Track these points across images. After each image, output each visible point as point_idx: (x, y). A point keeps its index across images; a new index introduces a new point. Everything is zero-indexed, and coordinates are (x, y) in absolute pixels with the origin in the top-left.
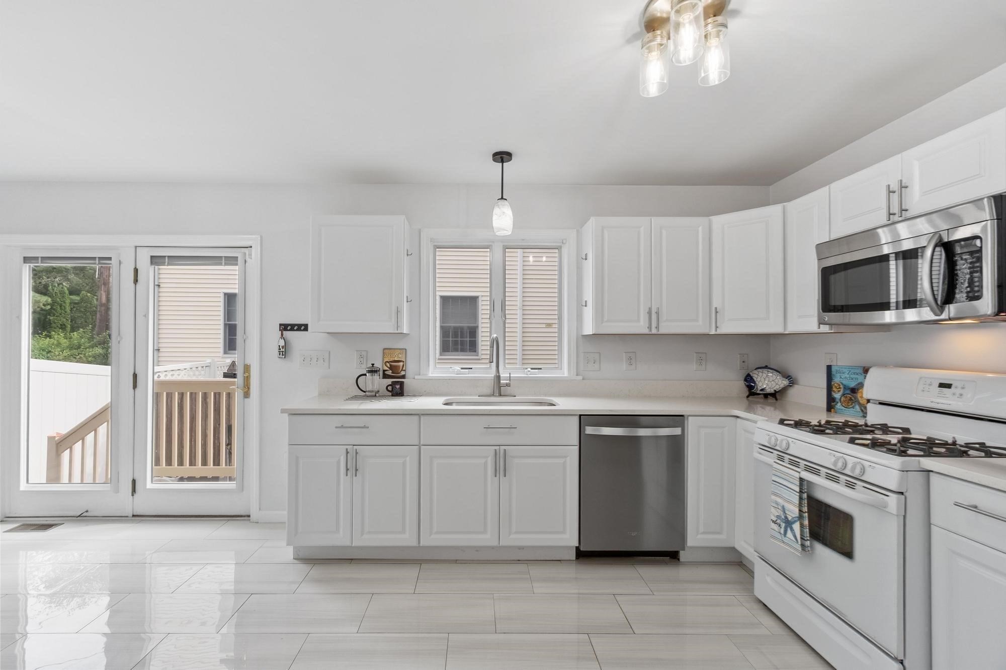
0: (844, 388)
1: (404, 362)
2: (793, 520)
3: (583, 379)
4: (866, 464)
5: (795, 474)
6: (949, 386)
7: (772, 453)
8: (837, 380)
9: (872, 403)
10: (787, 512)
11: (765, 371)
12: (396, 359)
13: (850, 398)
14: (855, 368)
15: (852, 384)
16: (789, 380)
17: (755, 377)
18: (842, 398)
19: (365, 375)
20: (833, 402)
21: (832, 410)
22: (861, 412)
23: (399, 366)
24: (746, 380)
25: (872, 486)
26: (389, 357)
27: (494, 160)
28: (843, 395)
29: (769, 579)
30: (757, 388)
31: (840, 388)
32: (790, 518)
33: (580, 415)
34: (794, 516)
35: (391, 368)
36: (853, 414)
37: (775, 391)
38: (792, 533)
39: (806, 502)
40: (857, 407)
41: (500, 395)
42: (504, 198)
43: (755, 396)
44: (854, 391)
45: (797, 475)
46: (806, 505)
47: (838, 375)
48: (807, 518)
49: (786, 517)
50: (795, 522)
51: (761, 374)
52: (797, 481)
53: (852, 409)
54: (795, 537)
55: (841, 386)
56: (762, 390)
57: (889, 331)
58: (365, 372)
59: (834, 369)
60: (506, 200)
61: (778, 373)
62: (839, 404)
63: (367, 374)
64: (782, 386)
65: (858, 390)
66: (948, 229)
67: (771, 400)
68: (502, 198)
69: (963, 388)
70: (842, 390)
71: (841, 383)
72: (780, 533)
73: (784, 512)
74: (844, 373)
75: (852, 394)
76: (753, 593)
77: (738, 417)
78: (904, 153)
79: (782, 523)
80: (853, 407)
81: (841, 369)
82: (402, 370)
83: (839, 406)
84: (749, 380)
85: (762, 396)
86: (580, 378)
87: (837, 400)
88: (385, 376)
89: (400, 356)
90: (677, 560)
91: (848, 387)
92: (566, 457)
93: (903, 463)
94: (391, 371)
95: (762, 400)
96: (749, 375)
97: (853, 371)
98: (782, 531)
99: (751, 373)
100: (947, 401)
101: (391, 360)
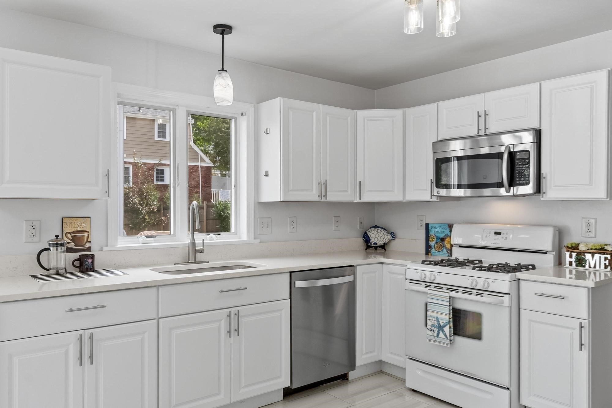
0: (437, 238)
1: (88, 232)
2: (444, 325)
3: (260, 242)
4: (490, 281)
5: (445, 294)
6: (499, 233)
7: (421, 284)
8: (432, 233)
9: (455, 247)
10: (440, 321)
11: (376, 229)
12: (79, 229)
13: (441, 244)
14: (443, 224)
15: (442, 236)
16: (391, 235)
17: (369, 234)
18: (436, 245)
19: (48, 249)
20: (430, 248)
21: (429, 253)
22: (447, 253)
23: (83, 237)
24: (364, 237)
25: (492, 293)
26: (71, 226)
27: (215, 31)
28: (436, 243)
29: (419, 372)
30: (371, 243)
31: (434, 238)
32: (442, 324)
33: (291, 272)
34: (445, 322)
35: (73, 240)
36: (442, 255)
37: (384, 244)
38: (443, 333)
39: (452, 312)
40: (445, 250)
41: (196, 262)
42: (224, 69)
43: (371, 248)
44: (443, 240)
45: (447, 295)
46: (452, 313)
47: (433, 230)
48: (452, 322)
49: (439, 324)
50: (446, 325)
51: (373, 232)
52: (448, 298)
53: (442, 252)
54: (446, 336)
55: (435, 237)
56: (375, 244)
57: (460, 201)
58: (47, 246)
59: (430, 226)
60: (226, 71)
61: (385, 231)
62: (434, 249)
63: (51, 248)
64: (387, 240)
65: (445, 239)
66: (514, 144)
67: (380, 250)
68: (223, 70)
69: (507, 234)
70: (435, 240)
71: (435, 235)
72: (434, 336)
73: (438, 321)
74: (436, 228)
75: (442, 242)
76: (405, 385)
77: (382, 263)
78: (486, 94)
79: (435, 329)
80: (442, 251)
81: (435, 226)
82: (87, 242)
83: (433, 250)
84: (366, 238)
85: (374, 248)
86: (258, 241)
87: (432, 247)
88: (69, 250)
89: (85, 225)
90: (346, 380)
91: (439, 237)
92: (281, 310)
93: (511, 277)
94: (73, 244)
95: (373, 251)
96: (366, 233)
97: (442, 227)
98: (435, 334)
99: (367, 232)
100: (500, 242)
101: (73, 231)
